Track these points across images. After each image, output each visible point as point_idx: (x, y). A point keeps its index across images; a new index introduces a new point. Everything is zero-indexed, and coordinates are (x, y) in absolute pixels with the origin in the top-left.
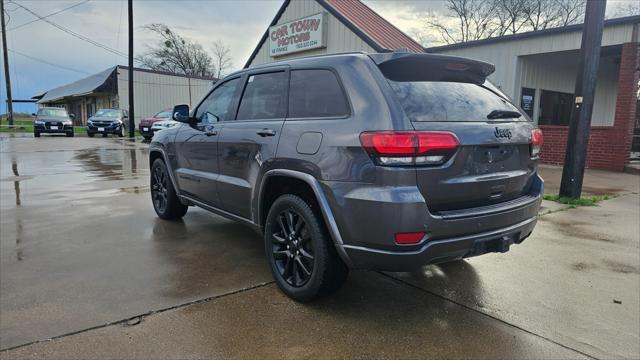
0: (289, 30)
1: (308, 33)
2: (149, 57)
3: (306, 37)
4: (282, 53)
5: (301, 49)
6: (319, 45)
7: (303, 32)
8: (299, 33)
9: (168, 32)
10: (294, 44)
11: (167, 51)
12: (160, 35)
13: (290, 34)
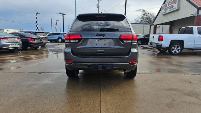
0: (168, 5)
1: (173, 5)
2: (138, 19)
3: (172, 6)
4: (165, 13)
5: (170, 11)
6: (176, 9)
7: (172, 5)
8: (170, 6)
9: (144, 11)
10: (169, 10)
11: (143, 17)
12: (142, 12)
13: (168, 6)
